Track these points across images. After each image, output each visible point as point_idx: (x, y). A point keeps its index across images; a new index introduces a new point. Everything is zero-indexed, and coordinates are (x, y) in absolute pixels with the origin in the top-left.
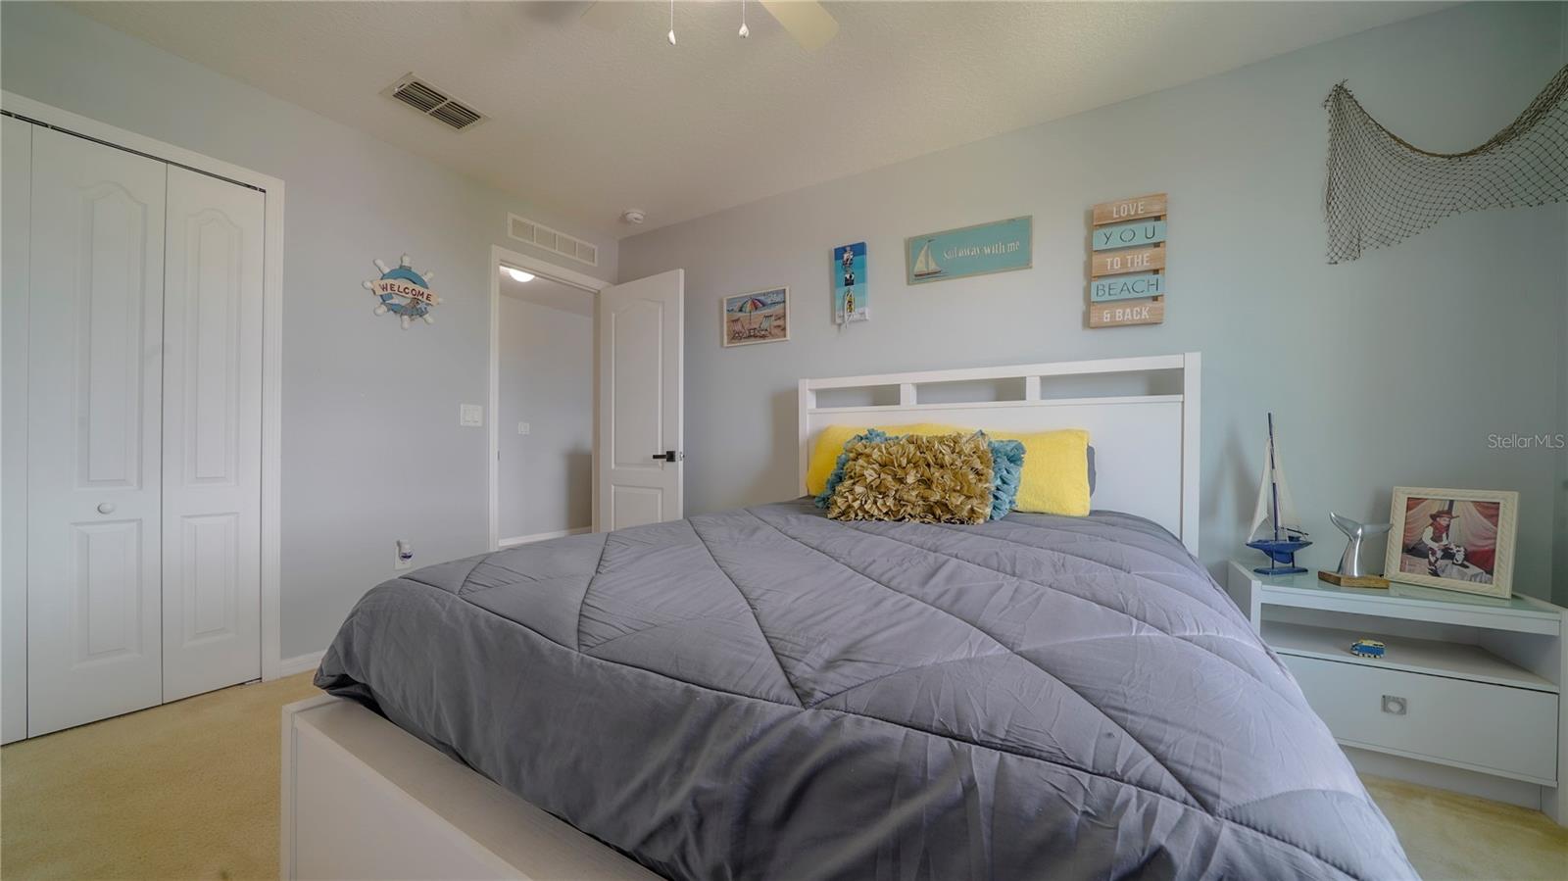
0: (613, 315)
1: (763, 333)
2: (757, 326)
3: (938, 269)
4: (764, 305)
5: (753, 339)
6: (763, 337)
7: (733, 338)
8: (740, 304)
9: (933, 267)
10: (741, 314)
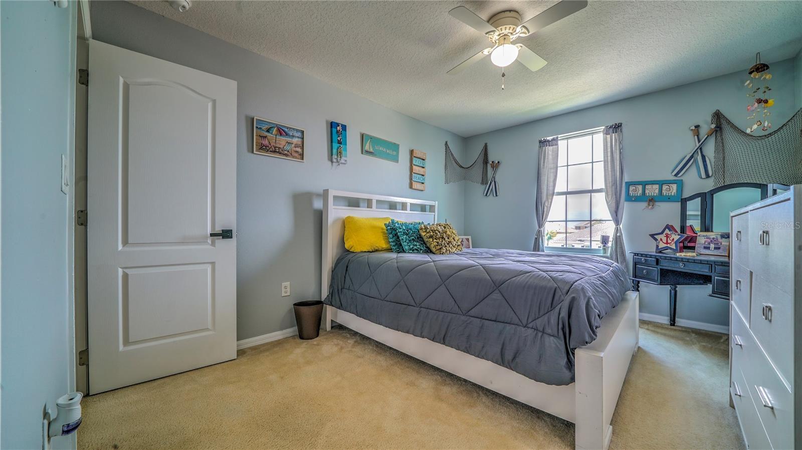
0: (121, 80)
1: (286, 152)
2: (281, 147)
3: (373, 152)
4: (287, 134)
5: (278, 154)
6: (286, 155)
7: (260, 149)
8: (269, 127)
9: (371, 150)
10: (267, 134)
